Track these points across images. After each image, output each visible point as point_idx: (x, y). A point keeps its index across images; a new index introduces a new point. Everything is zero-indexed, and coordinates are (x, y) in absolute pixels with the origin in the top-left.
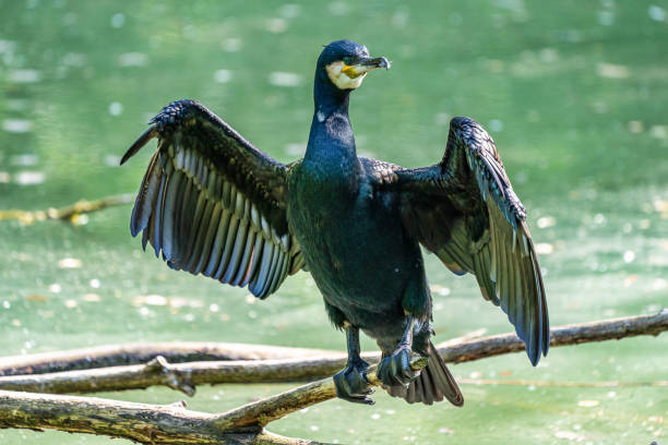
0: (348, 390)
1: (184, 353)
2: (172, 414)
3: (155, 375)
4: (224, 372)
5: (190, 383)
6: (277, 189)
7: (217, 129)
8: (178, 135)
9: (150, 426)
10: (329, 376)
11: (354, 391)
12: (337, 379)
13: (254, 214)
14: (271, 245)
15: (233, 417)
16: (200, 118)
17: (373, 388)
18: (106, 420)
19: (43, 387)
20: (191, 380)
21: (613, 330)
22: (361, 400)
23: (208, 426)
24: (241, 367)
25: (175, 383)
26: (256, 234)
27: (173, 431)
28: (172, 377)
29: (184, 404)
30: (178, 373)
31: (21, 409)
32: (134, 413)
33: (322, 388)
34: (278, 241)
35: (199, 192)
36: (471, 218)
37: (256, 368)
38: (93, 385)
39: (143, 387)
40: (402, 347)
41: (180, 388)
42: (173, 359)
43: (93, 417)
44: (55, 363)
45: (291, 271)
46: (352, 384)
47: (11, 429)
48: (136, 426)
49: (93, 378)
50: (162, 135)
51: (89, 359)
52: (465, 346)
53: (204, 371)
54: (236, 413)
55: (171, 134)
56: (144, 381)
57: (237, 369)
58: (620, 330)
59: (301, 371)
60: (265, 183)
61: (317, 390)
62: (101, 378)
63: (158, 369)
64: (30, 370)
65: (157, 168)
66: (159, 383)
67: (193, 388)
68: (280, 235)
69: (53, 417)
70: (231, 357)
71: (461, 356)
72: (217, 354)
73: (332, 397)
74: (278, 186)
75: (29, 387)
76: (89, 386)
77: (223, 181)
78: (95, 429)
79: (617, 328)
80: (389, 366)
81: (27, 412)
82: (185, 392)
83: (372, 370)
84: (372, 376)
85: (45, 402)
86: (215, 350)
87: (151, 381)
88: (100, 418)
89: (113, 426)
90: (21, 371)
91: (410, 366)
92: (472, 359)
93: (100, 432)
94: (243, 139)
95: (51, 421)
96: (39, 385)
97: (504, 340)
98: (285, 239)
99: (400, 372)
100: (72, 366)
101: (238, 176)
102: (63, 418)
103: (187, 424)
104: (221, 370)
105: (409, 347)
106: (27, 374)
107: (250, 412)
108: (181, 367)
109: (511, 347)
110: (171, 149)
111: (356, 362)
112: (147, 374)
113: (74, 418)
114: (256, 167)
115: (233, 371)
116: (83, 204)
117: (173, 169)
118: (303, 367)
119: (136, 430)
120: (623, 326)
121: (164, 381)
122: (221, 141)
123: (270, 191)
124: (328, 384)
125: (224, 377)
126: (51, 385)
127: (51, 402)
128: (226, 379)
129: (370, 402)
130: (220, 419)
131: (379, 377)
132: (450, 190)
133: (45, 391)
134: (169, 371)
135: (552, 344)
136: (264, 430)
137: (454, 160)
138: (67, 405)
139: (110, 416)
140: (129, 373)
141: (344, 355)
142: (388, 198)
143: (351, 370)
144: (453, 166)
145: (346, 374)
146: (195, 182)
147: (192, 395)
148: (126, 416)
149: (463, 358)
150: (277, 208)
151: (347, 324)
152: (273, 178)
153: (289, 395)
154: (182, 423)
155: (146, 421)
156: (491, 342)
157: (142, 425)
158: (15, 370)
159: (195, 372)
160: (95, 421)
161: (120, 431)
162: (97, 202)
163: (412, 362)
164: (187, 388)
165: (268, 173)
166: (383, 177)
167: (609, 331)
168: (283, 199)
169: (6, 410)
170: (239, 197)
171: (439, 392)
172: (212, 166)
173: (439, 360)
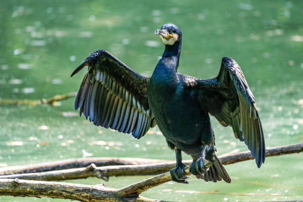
0: (177, 177)
1: (104, 162)
2: (98, 189)
3: (90, 172)
4: (121, 170)
5: (106, 175)
6: (144, 89)
7: (116, 63)
8: (97, 65)
9: (88, 195)
10: (169, 171)
11: (179, 177)
13: (134, 100)
14: (142, 114)
15: (126, 190)
16: (108, 58)
17: (188, 176)
18: (69, 192)
19: (41, 178)
20: (107, 174)
21: (296, 149)
22: (183, 182)
23: (114, 195)
24: (129, 168)
25: (100, 176)
26: (135, 110)
27: (99, 197)
28: (98, 173)
29: (104, 185)
30: (101, 171)
31: (31, 188)
32: (81, 189)
33: (165, 177)
34: (145, 113)
35: (108, 91)
36: (230, 102)
37: (135, 168)
38: (63, 177)
39: (85, 178)
40: (201, 158)
41: (102, 178)
42: (98, 165)
43: (63, 191)
44: (46, 167)
45: (152, 126)
46: (178, 174)
47: (27, 197)
48: (82, 195)
49: (63, 174)
50: (90, 65)
51: (61, 166)
52: (229, 157)
53: (112, 170)
54: (127, 188)
55: (94, 65)
56: (86, 175)
57: (127, 169)
58: (299, 148)
59: (156, 170)
60: (139, 86)
61: (162, 177)
62: (66, 174)
63: (92, 170)
64: (35, 171)
65: (87, 80)
66: (93, 176)
67: (108, 177)
68: (146, 110)
69: (45, 191)
70: (125, 163)
71: (227, 161)
72: (118, 162)
73: (169, 180)
74: (144, 87)
75: (34, 178)
76: (61, 177)
77: (119, 87)
78: (64, 197)
79: (297, 148)
80: (195, 166)
81: (33, 189)
82: (104, 179)
83: (187, 168)
84: (187, 171)
85: (41, 185)
86: (117, 160)
87: (88, 175)
88: (66, 192)
89: (72, 195)
90: (31, 171)
91: (204, 166)
92: (232, 163)
93: (66, 197)
94: (127, 67)
95: (44, 193)
96: (39, 177)
97: (247, 154)
98: (148, 112)
99: (200, 169)
100: (53, 169)
101: (126, 84)
102: (50, 192)
103: (104, 194)
104: (120, 169)
105: (204, 158)
106: (34, 172)
107: (133, 187)
108: (102, 168)
109: (250, 157)
110: (94, 71)
111: (180, 165)
112: (87, 171)
113: (54, 191)
114: (134, 79)
115: (125, 170)
116: (57, 97)
117: (95, 81)
118: (157, 168)
119: (82, 197)
120: (300, 147)
121: (94, 174)
122: (118, 68)
123: (141, 90)
124: (168, 175)
125: (121, 172)
126: (44, 177)
127: (44, 185)
128: (122, 174)
129: (187, 183)
130: (120, 191)
131: (190, 171)
133: (42, 180)
134: (97, 170)
135: (268, 156)
136: (140, 196)
137: (223, 75)
138: (51, 186)
139: (71, 190)
140: (79, 171)
141: (175, 162)
142: (192, 93)
143: (178, 168)
144: (223, 79)
145: (176, 170)
146: (106, 87)
147: (107, 181)
148: (78, 190)
149: (228, 162)
150: (144, 98)
151: (176, 148)
153: (150, 180)
154: (102, 193)
155: (87, 193)
156: (241, 155)
157: (85, 194)
158: (28, 171)
159: (108, 171)
160: (64, 193)
161: (76, 197)
162: (64, 96)
163: (205, 164)
164: (105, 178)
165: (139, 82)
166: (189, 83)
167: (294, 149)
168: (147, 94)
169: (25, 188)
170: (127, 93)
171: (219, 176)
172: (114, 79)
173: (219, 163)
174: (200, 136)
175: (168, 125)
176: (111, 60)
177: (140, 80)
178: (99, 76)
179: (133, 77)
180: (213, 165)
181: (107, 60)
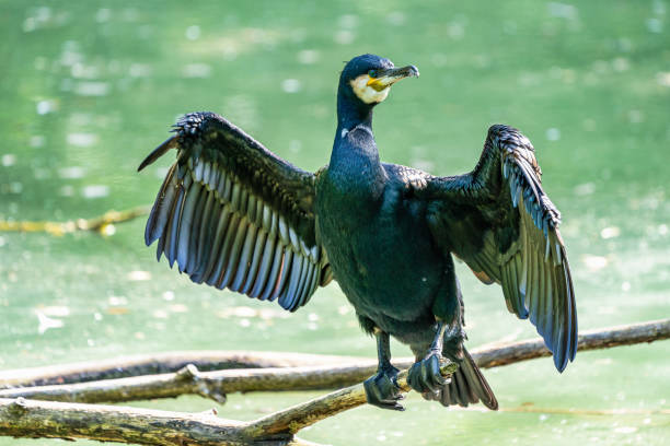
0: (378, 395)
1: (215, 362)
2: (204, 422)
3: (185, 384)
4: (254, 380)
5: (220, 391)
6: (305, 200)
8: (198, 148)
9: (181, 434)
10: (361, 381)
11: (384, 396)
12: (367, 386)
13: (282, 226)
14: (301, 257)
15: (265, 425)
16: (222, 131)
17: (403, 394)
18: (137, 429)
19: (74, 397)
20: (222, 388)
21: (645, 334)
22: (392, 406)
23: (239, 434)
24: (272, 375)
25: (206, 392)
27: (204, 439)
28: (203, 386)
29: (215, 413)
30: (209, 382)
31: (52, 419)
32: (165, 421)
33: (353, 394)
34: (307, 252)
35: (222, 206)
37: (286, 376)
38: (125, 395)
39: (174, 396)
40: (432, 353)
41: (211, 396)
42: (203, 367)
43: (124, 426)
44: (86, 373)
45: (322, 282)
46: (382, 390)
47: (42, 439)
48: (168, 435)
49: (124, 387)
50: (182, 146)
51: (120, 369)
52: (495, 351)
53: (235, 379)
54: (267, 421)
55: (191, 145)
56: (175, 390)
57: (267, 377)
58: (651, 333)
59: (332, 378)
60: (293, 194)
61: (347, 396)
62: (132, 387)
63: (189, 378)
64: (61, 381)
65: (174, 180)
66: (190, 392)
67: (224, 396)
68: (310, 246)
69: (84, 426)
70: (262, 365)
71: (492, 361)
72: (248, 362)
73: (362, 403)
74: (306, 195)
75: (60, 397)
76: (120, 394)
78: (126, 438)
79: (648, 331)
80: (419, 372)
81: (58, 422)
82: (216, 400)
83: (402, 376)
84: (403, 382)
85: (76, 412)
86: (245, 358)
87: (181, 389)
88: (131, 427)
89: (144, 435)
90: (52, 381)
91: (440, 371)
92: (503, 364)
93: (130, 440)
95: (82, 431)
96: (71, 395)
97: (535, 345)
98: (314, 251)
99: (430, 377)
100: (102, 376)
101: (264, 189)
103: (216, 432)
104: (251, 378)
105: (439, 353)
106: (58, 384)
107: (281, 419)
108: (211, 375)
109: (541, 351)
110: (190, 161)
111: (386, 367)
112: (178, 382)
113: (105, 427)
114: (282, 178)
115: (263, 379)
116: (112, 215)
117: (192, 182)
118: (334, 374)
119: (167, 439)
120: (654, 330)
121: (194, 389)
122: (245, 153)
123: (298, 202)
124: (359, 390)
125: (254, 384)
126: (82, 395)
127: (82, 412)
128: (257, 387)
129: (401, 409)
130: (251, 427)
131: (409, 382)
132: (480, 200)
133: (77, 401)
134: (200, 380)
135: (581, 349)
136: (296, 437)
137: (487, 169)
138: (98, 414)
139: (141, 425)
140: (160, 382)
141: (373, 361)
142: (415, 207)
143: (381, 376)
144: (485, 176)
145: (377, 380)
146: (217, 196)
147: (223, 403)
148: (157, 425)
149: (493, 363)
151: (377, 330)
152: (300, 188)
153: (320, 401)
154: (212, 431)
155: (178, 430)
156: (521, 347)
157: (174, 433)
158: (46, 381)
159: (226, 381)
160: (126, 430)
161: (152, 440)
162: (126, 213)
163: (442, 368)
164: (217, 396)
165: (295, 183)
167: (640, 334)
168: (311, 211)
169: (38, 420)
170: (266, 211)
171: (474, 394)
172: (236, 179)
173: (473, 365)
174: (432, 305)
175: (361, 277)
176: (230, 137)
177: (296, 179)
178: (202, 172)
179: (281, 174)
180: (460, 369)
181: (221, 137)
